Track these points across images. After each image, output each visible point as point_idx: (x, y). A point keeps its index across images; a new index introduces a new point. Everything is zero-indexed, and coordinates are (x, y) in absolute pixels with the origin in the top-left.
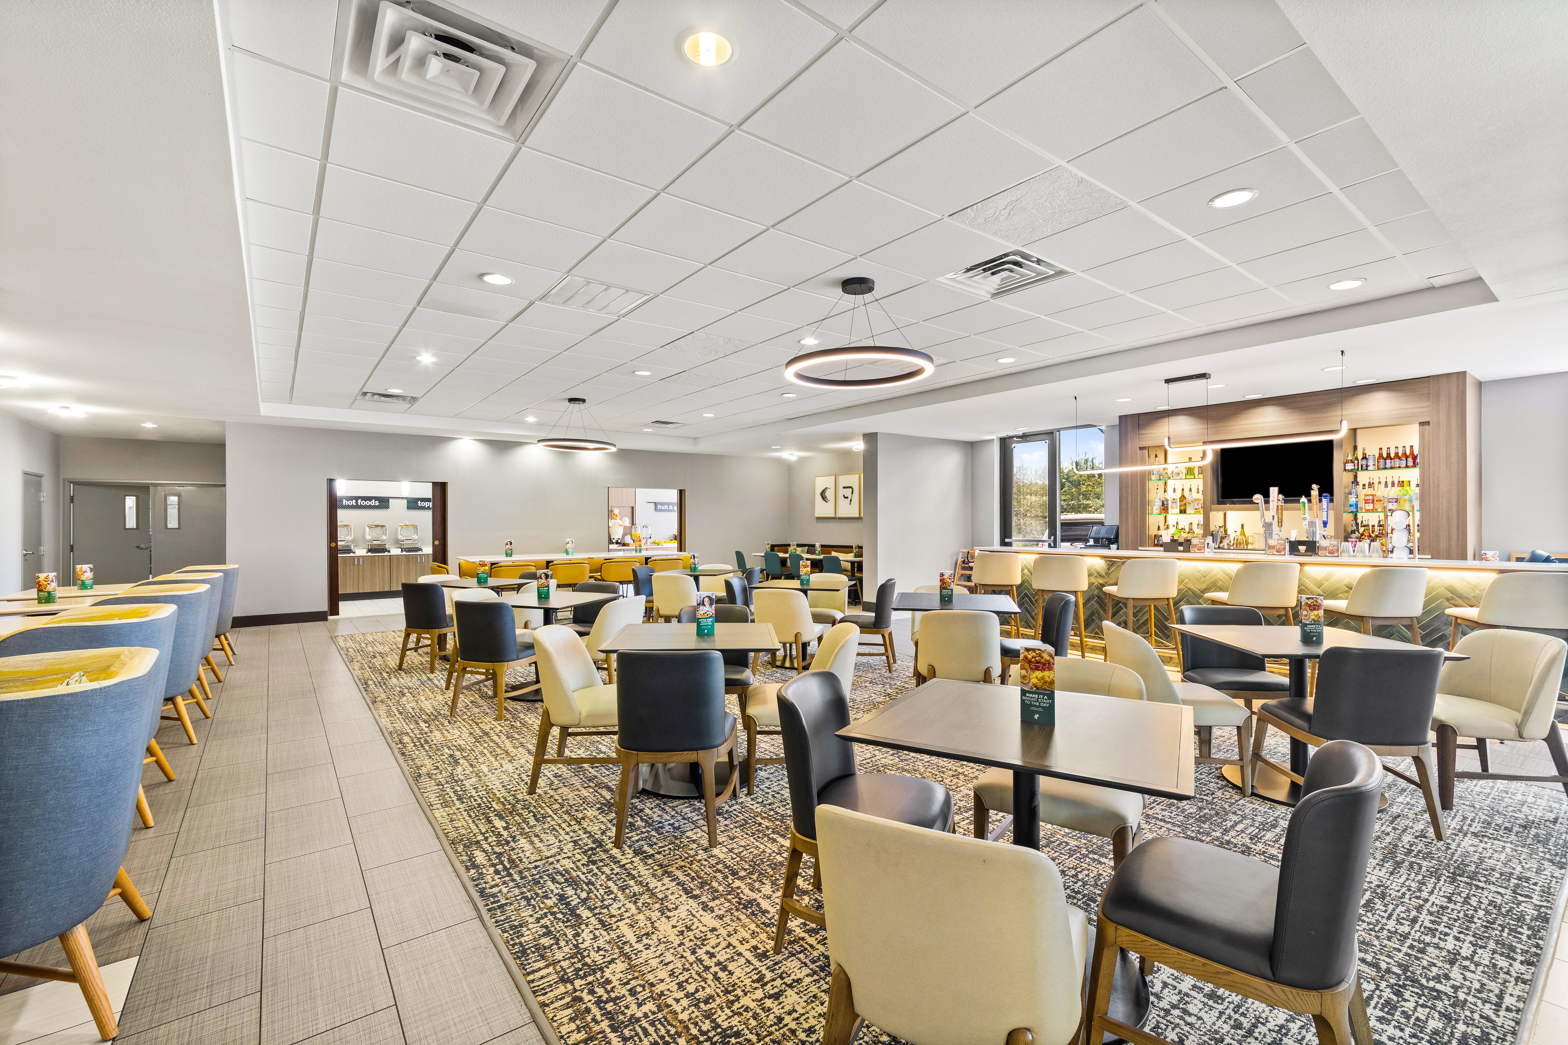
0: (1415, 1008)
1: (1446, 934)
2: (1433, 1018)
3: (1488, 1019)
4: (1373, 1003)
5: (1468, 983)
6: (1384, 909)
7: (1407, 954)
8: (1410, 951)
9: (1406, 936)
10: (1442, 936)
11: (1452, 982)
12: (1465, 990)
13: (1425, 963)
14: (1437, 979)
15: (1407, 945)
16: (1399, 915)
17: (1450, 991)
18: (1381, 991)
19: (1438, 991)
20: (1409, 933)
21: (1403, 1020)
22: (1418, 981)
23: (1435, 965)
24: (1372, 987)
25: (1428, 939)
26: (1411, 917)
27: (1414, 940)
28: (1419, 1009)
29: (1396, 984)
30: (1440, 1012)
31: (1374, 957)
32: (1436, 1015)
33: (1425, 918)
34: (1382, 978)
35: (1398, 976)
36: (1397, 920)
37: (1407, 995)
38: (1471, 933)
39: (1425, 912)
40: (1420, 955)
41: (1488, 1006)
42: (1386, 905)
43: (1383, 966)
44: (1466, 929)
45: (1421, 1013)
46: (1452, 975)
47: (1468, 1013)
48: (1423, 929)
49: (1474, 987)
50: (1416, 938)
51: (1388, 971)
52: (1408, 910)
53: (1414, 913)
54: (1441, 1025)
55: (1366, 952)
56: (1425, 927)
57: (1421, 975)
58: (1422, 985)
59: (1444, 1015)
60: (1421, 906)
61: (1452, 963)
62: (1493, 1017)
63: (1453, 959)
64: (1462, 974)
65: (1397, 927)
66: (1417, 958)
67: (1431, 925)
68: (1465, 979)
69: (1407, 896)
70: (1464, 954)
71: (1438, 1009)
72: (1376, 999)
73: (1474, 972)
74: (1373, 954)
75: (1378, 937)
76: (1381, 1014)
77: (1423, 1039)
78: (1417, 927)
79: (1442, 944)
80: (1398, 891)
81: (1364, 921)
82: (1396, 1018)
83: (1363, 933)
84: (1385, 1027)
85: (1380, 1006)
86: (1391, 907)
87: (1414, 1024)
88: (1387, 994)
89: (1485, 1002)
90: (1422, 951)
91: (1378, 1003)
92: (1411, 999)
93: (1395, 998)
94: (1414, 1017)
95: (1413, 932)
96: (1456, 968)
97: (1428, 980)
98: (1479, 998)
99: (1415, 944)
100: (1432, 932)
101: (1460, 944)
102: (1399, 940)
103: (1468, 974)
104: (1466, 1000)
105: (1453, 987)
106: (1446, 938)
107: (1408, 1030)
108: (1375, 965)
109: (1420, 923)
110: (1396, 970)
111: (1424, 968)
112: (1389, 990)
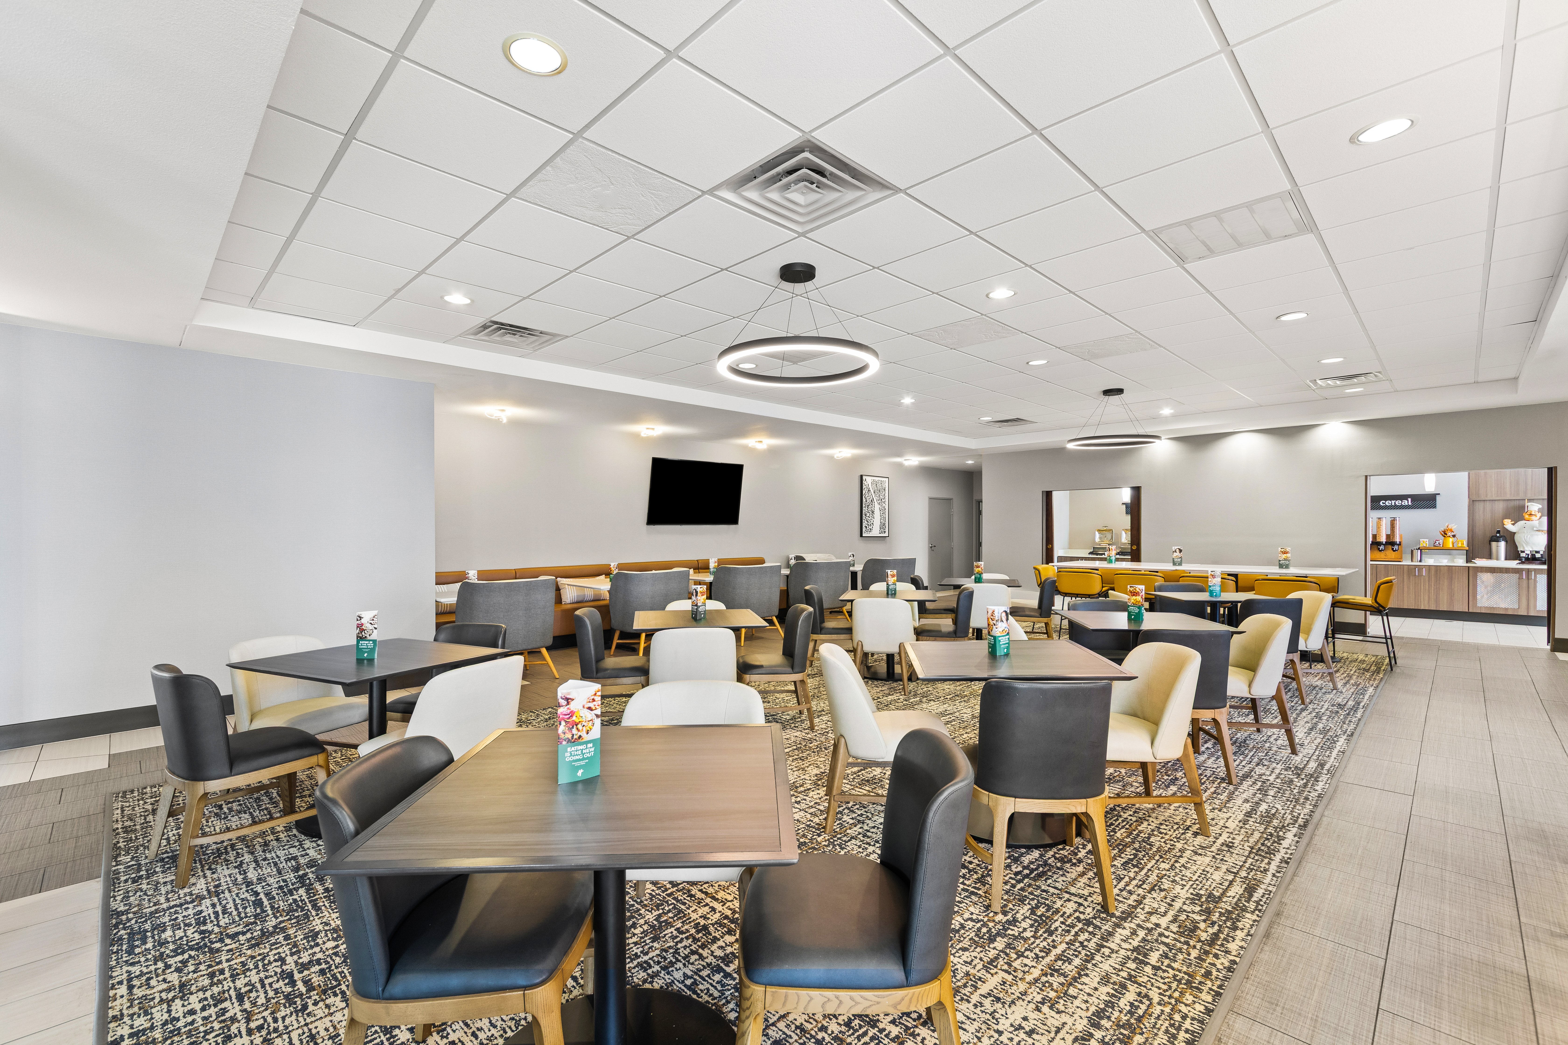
0: (185, 933)
1: (203, 1009)
2: (171, 937)
3: (133, 964)
4: (212, 916)
5: (160, 978)
6: (275, 986)
7: (220, 963)
8: (220, 967)
9: (234, 977)
10: (206, 1003)
11: (173, 969)
12: (160, 971)
13: (202, 967)
14: (184, 963)
15: (227, 970)
16: (257, 991)
17: (171, 961)
18: (214, 925)
19: (179, 954)
20: (233, 981)
21: (188, 921)
22: (197, 950)
23: (194, 972)
24: (222, 923)
25: (216, 990)
26: (246, 999)
27: (225, 979)
28: (183, 934)
29: (209, 936)
30: (168, 942)
31: (239, 941)
32: (169, 939)
33: (234, 1009)
34: (221, 933)
35: (212, 943)
36: (253, 985)
37: (197, 936)
38: (183, 1030)
39: (239, 1016)
40: (210, 970)
41: (138, 973)
42: (276, 991)
43: (228, 941)
44: (190, 1031)
45: (179, 933)
46: (176, 975)
47: (149, 956)
48: (226, 995)
49: (155, 979)
50: (225, 983)
51: (221, 940)
52: (254, 1004)
53: (247, 1005)
54: (163, 936)
55: (248, 940)
56: (226, 999)
57: (198, 956)
58: (192, 950)
59: (164, 943)
60: (248, 1020)
61: (182, 986)
62: (130, 968)
63: (184, 989)
64: (169, 982)
65: (247, 979)
66: (210, 966)
67: (223, 1006)
68: (164, 980)
69: (270, 1019)
70: (178, 1002)
71: (171, 944)
72: (213, 918)
73: (161, 992)
74: (242, 942)
75: (253, 957)
76: (203, 914)
77: (169, 922)
78: (233, 993)
79: (201, 995)
80: (284, 1018)
81: (275, 961)
82: (193, 919)
83: (266, 951)
84: (195, 911)
85: (208, 918)
86: (271, 994)
87: (180, 925)
88: (209, 927)
89: (142, 974)
90: (212, 975)
91: (210, 918)
92: (192, 936)
93: (202, 928)
94: (183, 927)
95: (231, 985)
96: (177, 983)
97: (190, 957)
98: (147, 973)
99: (222, 977)
100: (218, 1000)
101: (186, 1009)
102: (236, 969)
103: (165, 986)
104: (155, 964)
105: (170, 966)
106: (201, 1005)
107: (181, 918)
108: (234, 936)
109: (234, 1000)
110: (217, 945)
111: (200, 963)
112: (210, 929)
